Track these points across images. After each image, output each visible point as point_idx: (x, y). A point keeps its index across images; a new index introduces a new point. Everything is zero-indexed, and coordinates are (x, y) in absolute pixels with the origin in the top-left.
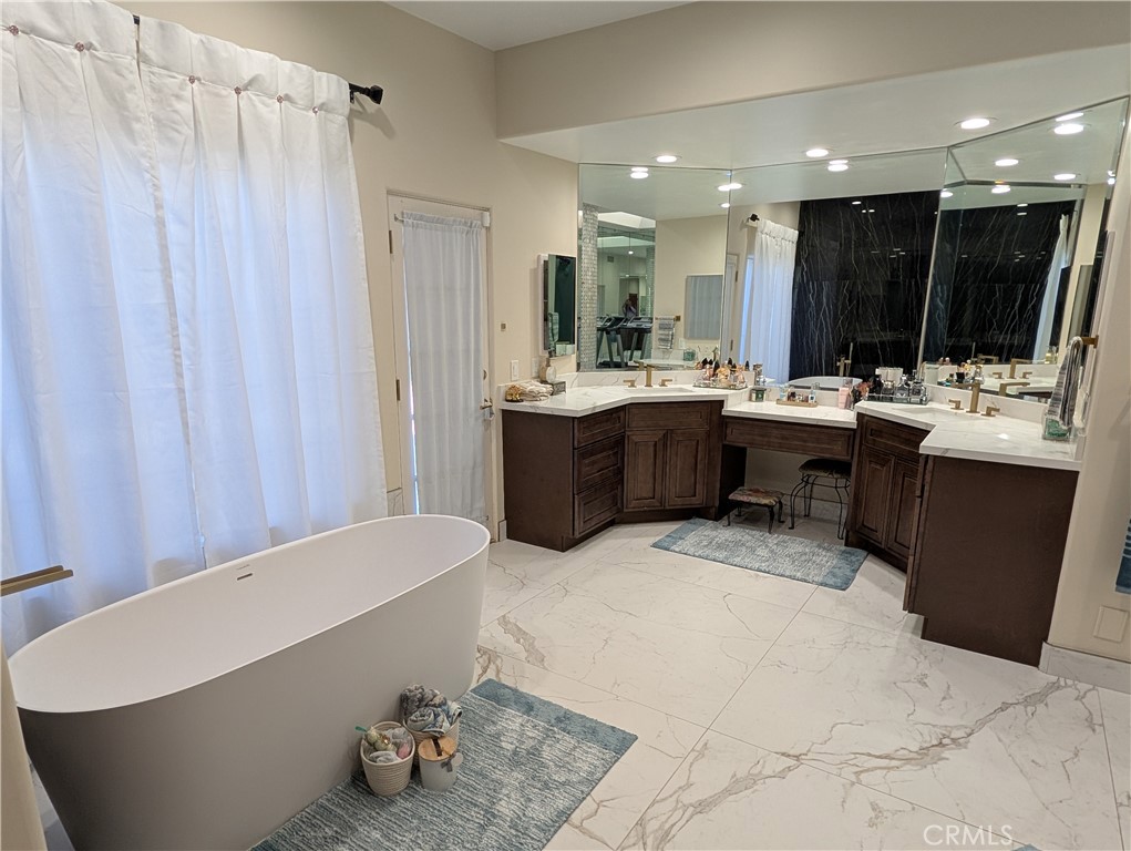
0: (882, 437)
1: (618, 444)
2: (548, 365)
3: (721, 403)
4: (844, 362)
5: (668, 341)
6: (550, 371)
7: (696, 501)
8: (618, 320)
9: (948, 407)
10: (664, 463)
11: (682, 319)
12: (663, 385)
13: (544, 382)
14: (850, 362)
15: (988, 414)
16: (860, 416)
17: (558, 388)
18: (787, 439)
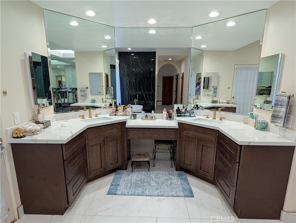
0: (189, 131)
1: (83, 149)
2: (39, 113)
3: (125, 123)
4: (136, 101)
5: (84, 96)
6: (40, 116)
7: (119, 164)
8: (58, 89)
9: (204, 118)
10: (105, 152)
11: (89, 88)
12: (96, 116)
13: (37, 122)
14: (137, 100)
15: (221, 120)
16: (179, 124)
17: (46, 124)
18: (153, 135)
